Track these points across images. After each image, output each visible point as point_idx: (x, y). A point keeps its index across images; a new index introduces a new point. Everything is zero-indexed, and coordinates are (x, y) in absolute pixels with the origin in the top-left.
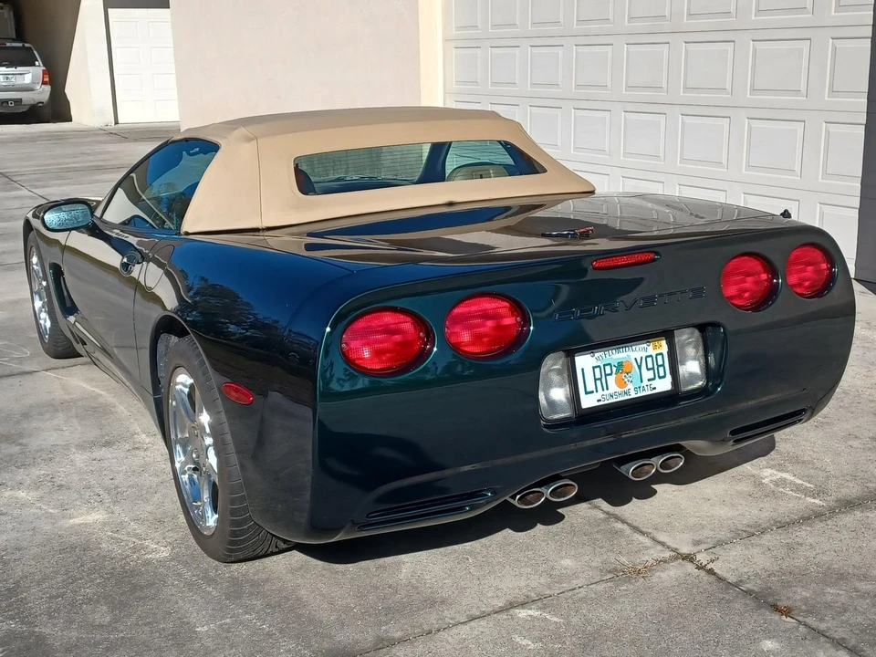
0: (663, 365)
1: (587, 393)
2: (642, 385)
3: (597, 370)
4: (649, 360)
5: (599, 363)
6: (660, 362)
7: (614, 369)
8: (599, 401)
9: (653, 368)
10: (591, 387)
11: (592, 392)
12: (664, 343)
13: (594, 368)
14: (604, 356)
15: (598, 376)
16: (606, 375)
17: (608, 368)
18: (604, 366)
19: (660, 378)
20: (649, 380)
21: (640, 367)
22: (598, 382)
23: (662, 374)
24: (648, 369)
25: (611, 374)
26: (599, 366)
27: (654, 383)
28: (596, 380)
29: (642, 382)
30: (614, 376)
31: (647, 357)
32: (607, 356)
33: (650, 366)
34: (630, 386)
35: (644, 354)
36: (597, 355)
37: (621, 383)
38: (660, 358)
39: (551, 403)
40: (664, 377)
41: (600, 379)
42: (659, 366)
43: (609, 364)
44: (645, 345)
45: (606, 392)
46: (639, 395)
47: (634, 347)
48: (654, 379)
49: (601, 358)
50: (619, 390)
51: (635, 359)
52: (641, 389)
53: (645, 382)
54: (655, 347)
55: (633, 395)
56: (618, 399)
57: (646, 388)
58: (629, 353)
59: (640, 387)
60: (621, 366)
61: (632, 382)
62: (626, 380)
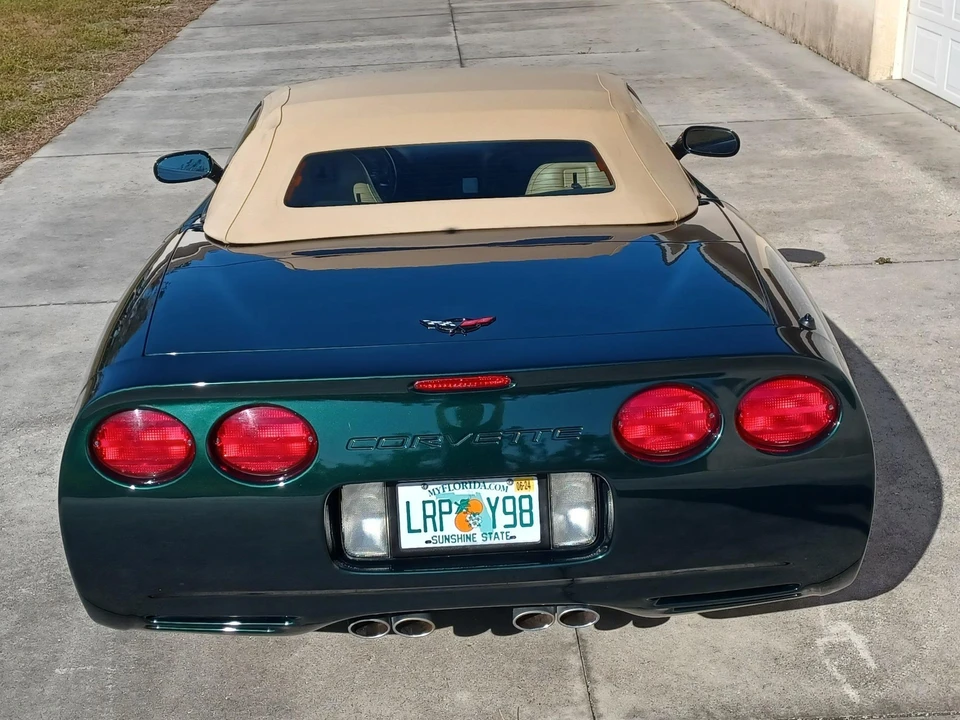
0: (530, 511)
1: (410, 531)
2: (495, 531)
3: (429, 507)
4: (509, 503)
5: (433, 498)
6: (526, 506)
7: (455, 508)
8: (427, 542)
9: (514, 513)
10: (417, 523)
11: (419, 531)
12: (535, 483)
13: (424, 503)
14: (441, 490)
15: (429, 512)
16: (441, 513)
17: (445, 506)
18: (440, 502)
19: (523, 525)
20: (506, 526)
21: (493, 509)
22: (429, 521)
23: (526, 520)
24: (506, 513)
25: (450, 512)
26: (433, 502)
27: (512, 532)
28: (425, 517)
29: (494, 527)
30: (453, 515)
31: (506, 498)
32: (447, 490)
33: (510, 508)
34: (477, 530)
35: (502, 495)
36: (431, 487)
37: (461, 524)
38: (525, 502)
39: (360, 536)
40: (531, 524)
41: (433, 517)
42: (522, 511)
43: (449, 500)
44: (505, 484)
45: (439, 533)
46: (488, 542)
47: (487, 485)
48: (514, 525)
49: (437, 492)
50: (460, 533)
51: (488, 499)
52: (493, 536)
53: (500, 528)
54: (520, 488)
55: (479, 541)
56: (457, 544)
57: (500, 535)
58: (478, 490)
59: (490, 534)
60: (464, 505)
61: (479, 525)
62: (471, 522)
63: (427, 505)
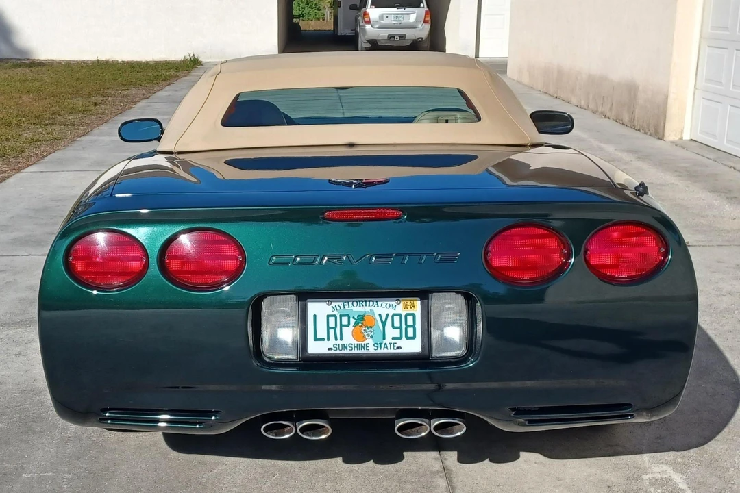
0: (413, 326)
1: (316, 339)
2: (385, 342)
3: (332, 320)
4: (397, 319)
5: (335, 313)
6: (410, 322)
7: (353, 321)
8: (329, 349)
9: (400, 328)
10: (322, 333)
11: (323, 339)
12: (418, 304)
13: (328, 316)
14: (342, 307)
15: (332, 324)
16: (342, 326)
17: (345, 320)
18: (341, 316)
19: (408, 338)
20: (393, 338)
21: (384, 324)
22: (332, 331)
23: (410, 334)
24: (394, 327)
25: (348, 325)
26: (335, 316)
27: (399, 344)
28: (329, 328)
29: (384, 338)
30: (351, 327)
31: (394, 315)
32: (347, 307)
33: (397, 324)
34: (370, 341)
35: (391, 312)
36: (334, 304)
37: (358, 335)
38: (410, 319)
39: (275, 341)
40: (414, 338)
41: (335, 328)
42: (407, 326)
43: (348, 315)
44: (394, 303)
45: (339, 342)
46: (379, 351)
47: (379, 303)
48: (400, 338)
49: (338, 308)
50: (356, 343)
51: (380, 315)
52: (383, 346)
53: (388, 340)
54: (406, 307)
55: (372, 350)
56: (353, 352)
57: (389, 346)
58: (372, 308)
59: (381, 344)
60: (361, 319)
61: (372, 337)
62: (365, 334)
63: (330, 318)
